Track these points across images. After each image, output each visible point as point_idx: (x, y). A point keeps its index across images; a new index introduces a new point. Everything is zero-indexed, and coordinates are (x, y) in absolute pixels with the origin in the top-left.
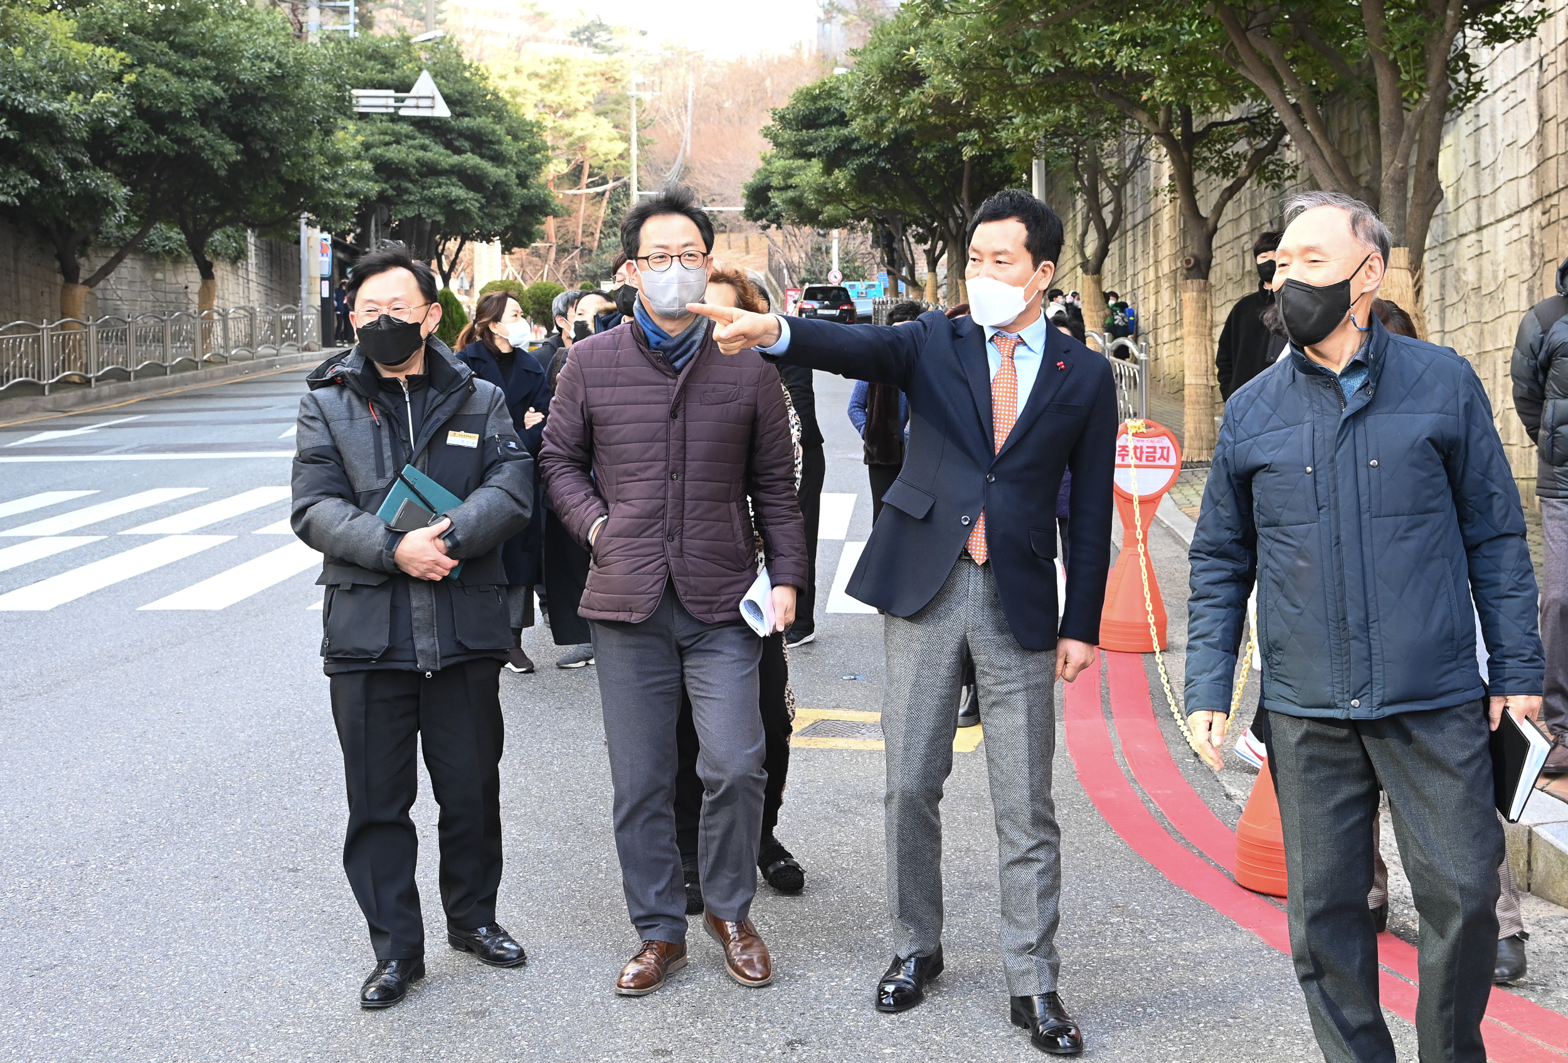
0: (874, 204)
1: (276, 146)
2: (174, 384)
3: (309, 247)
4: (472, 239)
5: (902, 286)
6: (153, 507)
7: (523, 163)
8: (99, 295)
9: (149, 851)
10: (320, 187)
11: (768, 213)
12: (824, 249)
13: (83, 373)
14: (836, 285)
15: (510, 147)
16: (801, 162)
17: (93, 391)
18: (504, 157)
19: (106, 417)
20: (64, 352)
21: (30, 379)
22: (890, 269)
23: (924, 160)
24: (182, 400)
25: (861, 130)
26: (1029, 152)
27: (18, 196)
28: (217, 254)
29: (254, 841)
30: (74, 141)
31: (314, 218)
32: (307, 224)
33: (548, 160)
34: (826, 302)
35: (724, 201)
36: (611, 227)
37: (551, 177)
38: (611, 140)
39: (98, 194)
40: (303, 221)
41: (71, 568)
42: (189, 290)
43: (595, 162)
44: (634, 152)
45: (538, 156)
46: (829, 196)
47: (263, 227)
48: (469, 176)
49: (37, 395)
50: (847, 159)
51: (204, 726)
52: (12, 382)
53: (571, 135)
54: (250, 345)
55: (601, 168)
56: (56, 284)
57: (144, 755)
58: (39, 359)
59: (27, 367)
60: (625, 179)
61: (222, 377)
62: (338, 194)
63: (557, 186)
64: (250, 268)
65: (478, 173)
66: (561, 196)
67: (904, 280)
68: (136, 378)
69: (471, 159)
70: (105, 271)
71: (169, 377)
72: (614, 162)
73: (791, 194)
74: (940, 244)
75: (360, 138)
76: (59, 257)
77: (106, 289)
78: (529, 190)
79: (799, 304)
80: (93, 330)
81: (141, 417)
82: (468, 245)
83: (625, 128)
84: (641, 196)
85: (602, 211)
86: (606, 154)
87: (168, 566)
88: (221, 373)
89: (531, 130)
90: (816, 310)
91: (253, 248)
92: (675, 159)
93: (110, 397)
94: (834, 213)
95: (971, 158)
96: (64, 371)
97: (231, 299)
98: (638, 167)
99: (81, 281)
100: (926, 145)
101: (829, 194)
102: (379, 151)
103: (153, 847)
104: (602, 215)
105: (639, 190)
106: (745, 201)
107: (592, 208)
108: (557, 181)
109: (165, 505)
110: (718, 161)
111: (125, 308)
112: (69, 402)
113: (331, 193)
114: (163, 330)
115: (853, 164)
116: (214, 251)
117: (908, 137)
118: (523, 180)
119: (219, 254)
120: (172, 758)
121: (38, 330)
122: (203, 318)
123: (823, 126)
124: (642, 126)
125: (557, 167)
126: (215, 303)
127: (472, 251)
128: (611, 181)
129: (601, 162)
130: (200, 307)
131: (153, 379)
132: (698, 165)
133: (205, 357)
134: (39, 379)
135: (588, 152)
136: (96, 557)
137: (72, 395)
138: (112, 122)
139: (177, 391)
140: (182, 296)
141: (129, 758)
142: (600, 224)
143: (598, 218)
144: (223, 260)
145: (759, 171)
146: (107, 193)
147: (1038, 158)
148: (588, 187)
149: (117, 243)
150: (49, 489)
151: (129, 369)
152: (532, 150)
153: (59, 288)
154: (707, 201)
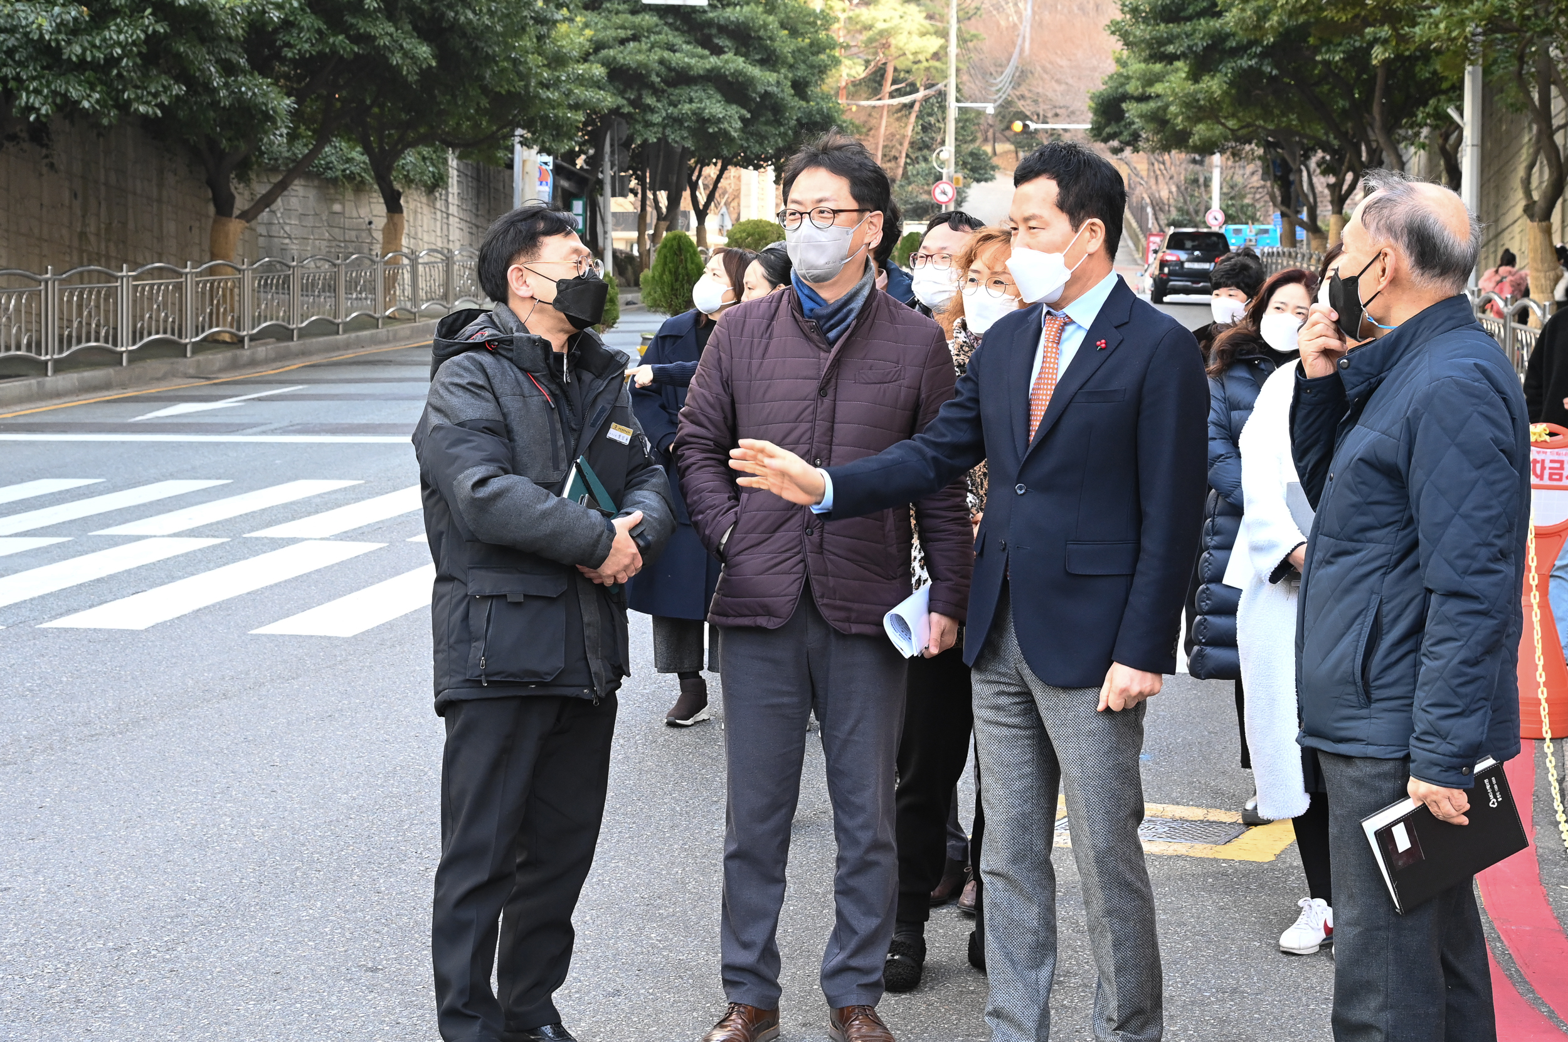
0: (1262, 123)
1: (481, 44)
2: (347, 346)
3: (525, 173)
4: (736, 165)
5: (1301, 234)
6: (292, 503)
7: (803, 66)
8: (262, 230)
9: (204, 936)
10: (537, 96)
11: (1121, 133)
12: (1201, 180)
13: (234, 330)
14: (1215, 229)
15: (785, 44)
16: (1158, 67)
17: (246, 353)
18: (777, 57)
19: (257, 386)
20: (212, 304)
21: (168, 336)
22: (1284, 209)
23: (1326, 63)
24: (354, 367)
25: (1236, 24)
26: (1462, 56)
27: (161, 105)
28: (409, 181)
29: (331, 930)
30: (230, 39)
31: (529, 135)
32: (521, 143)
33: (837, 62)
34: (1197, 253)
35: (1071, 115)
36: (920, 149)
37: (843, 84)
38: (923, 34)
39: (256, 105)
40: (517, 139)
41: (180, 578)
42: (373, 226)
43: (902, 64)
44: (953, 50)
45: (823, 57)
46: (1200, 110)
47: (465, 149)
48: (730, 84)
49: (177, 356)
50: (1221, 62)
51: (301, 783)
52: (146, 340)
53: (869, 28)
54: (445, 297)
55: (908, 72)
56: (208, 216)
57: (221, 816)
58: (181, 310)
59: (166, 320)
60: (940, 86)
61: (408, 338)
62: (560, 105)
63: (852, 96)
64: (450, 200)
65: (740, 79)
66: (854, 108)
67: (1302, 224)
68: (300, 337)
69: (733, 62)
70: (267, 201)
71: (341, 337)
72: (925, 64)
73: (1152, 105)
74: (1349, 177)
75: (588, 33)
76: (211, 184)
77: (271, 224)
78: (808, 102)
79: (1160, 255)
80: (248, 275)
81: (300, 387)
82: (732, 171)
83: (942, 18)
84: (960, 108)
85: (910, 128)
86: (915, 54)
87: (296, 579)
88: (408, 332)
89: (814, 24)
90: (1182, 263)
91: (455, 173)
92: (1009, 61)
93: (267, 361)
94: (1208, 134)
95: (1385, 62)
96: (211, 327)
97: (426, 238)
98: (958, 70)
99: (236, 212)
100: (1327, 43)
101: (1201, 108)
102: (612, 52)
103: (210, 932)
104: (910, 133)
105: (958, 100)
106: (1090, 115)
107: (897, 124)
108: (852, 88)
109: (307, 501)
110: (1064, 62)
111: (294, 248)
112: (217, 366)
113: (552, 104)
114: (335, 277)
115: (1228, 69)
116: (406, 177)
117: (1302, 31)
118: (800, 88)
119: (412, 181)
120: (254, 822)
121: (180, 275)
122: (386, 263)
123: (1189, 19)
124: (965, 17)
125: (851, 70)
126: (404, 241)
127: (739, 178)
128: (922, 89)
129: (910, 64)
130: (383, 248)
131: (321, 339)
132: (1039, 69)
133: (387, 313)
134: (180, 336)
135: (893, 49)
136: (212, 565)
137: (219, 358)
138: (275, 15)
139: (349, 355)
140: (364, 234)
141: (203, 819)
142: (906, 144)
143: (904, 136)
144: (417, 189)
145: (1111, 78)
146: (266, 105)
147: (1472, 63)
148: (892, 96)
149: (287, 165)
150: (172, 476)
151: (291, 327)
152: (815, 49)
153: (211, 221)
154: (1050, 115)
